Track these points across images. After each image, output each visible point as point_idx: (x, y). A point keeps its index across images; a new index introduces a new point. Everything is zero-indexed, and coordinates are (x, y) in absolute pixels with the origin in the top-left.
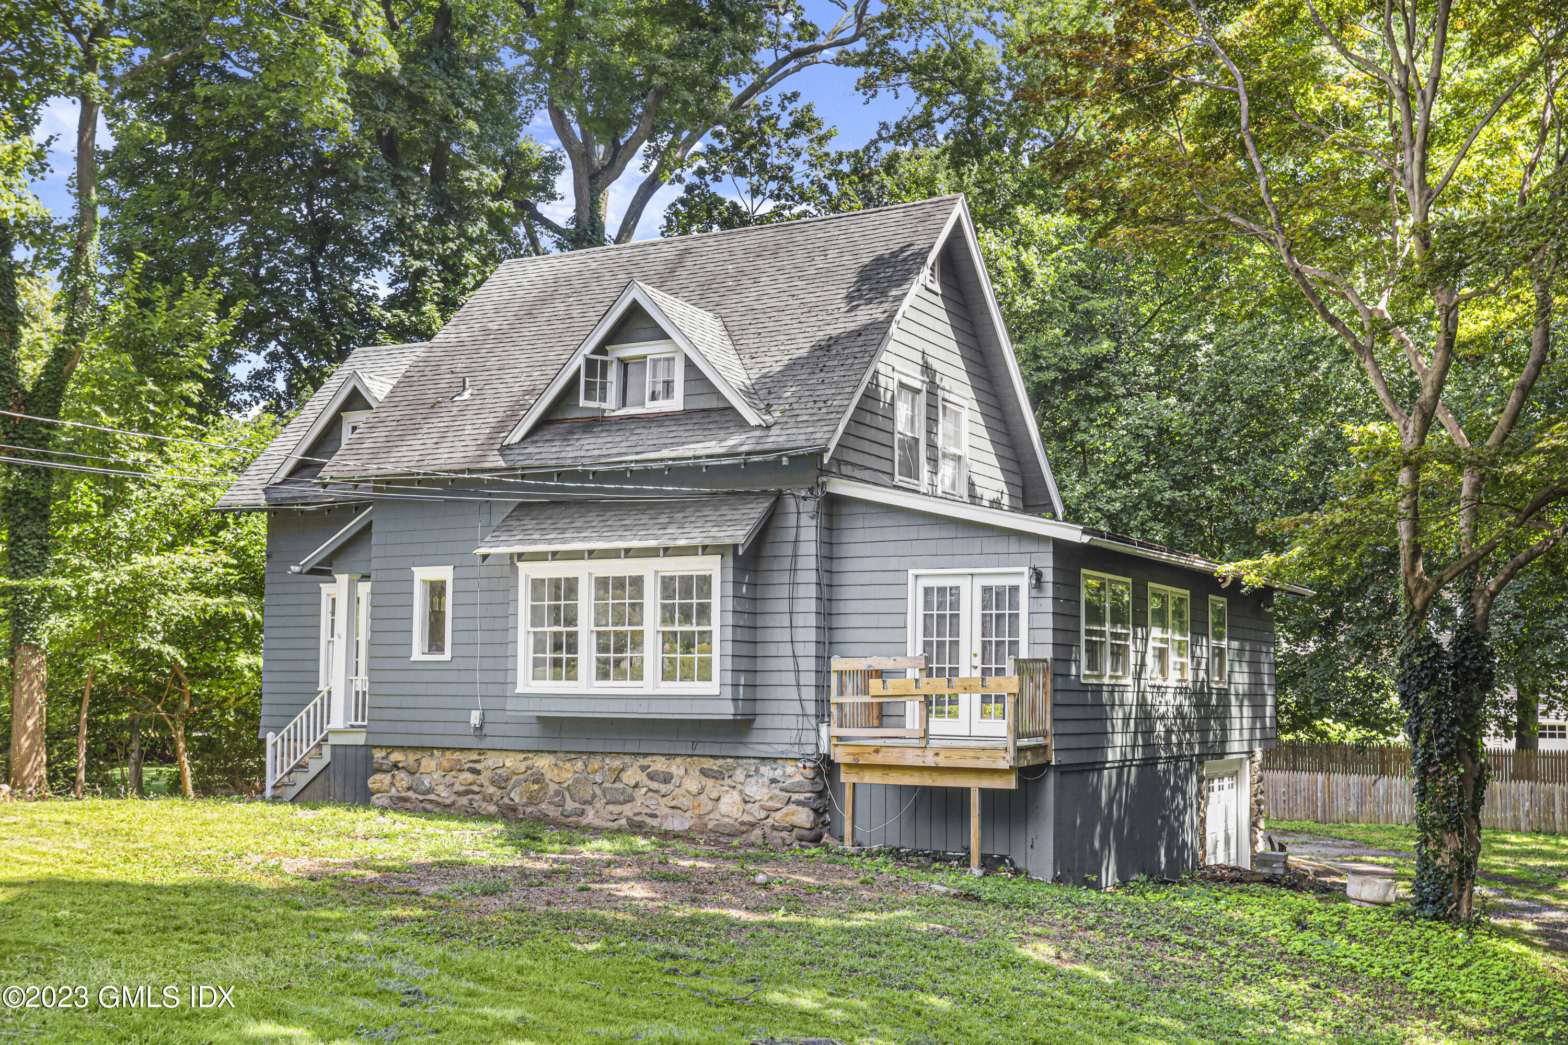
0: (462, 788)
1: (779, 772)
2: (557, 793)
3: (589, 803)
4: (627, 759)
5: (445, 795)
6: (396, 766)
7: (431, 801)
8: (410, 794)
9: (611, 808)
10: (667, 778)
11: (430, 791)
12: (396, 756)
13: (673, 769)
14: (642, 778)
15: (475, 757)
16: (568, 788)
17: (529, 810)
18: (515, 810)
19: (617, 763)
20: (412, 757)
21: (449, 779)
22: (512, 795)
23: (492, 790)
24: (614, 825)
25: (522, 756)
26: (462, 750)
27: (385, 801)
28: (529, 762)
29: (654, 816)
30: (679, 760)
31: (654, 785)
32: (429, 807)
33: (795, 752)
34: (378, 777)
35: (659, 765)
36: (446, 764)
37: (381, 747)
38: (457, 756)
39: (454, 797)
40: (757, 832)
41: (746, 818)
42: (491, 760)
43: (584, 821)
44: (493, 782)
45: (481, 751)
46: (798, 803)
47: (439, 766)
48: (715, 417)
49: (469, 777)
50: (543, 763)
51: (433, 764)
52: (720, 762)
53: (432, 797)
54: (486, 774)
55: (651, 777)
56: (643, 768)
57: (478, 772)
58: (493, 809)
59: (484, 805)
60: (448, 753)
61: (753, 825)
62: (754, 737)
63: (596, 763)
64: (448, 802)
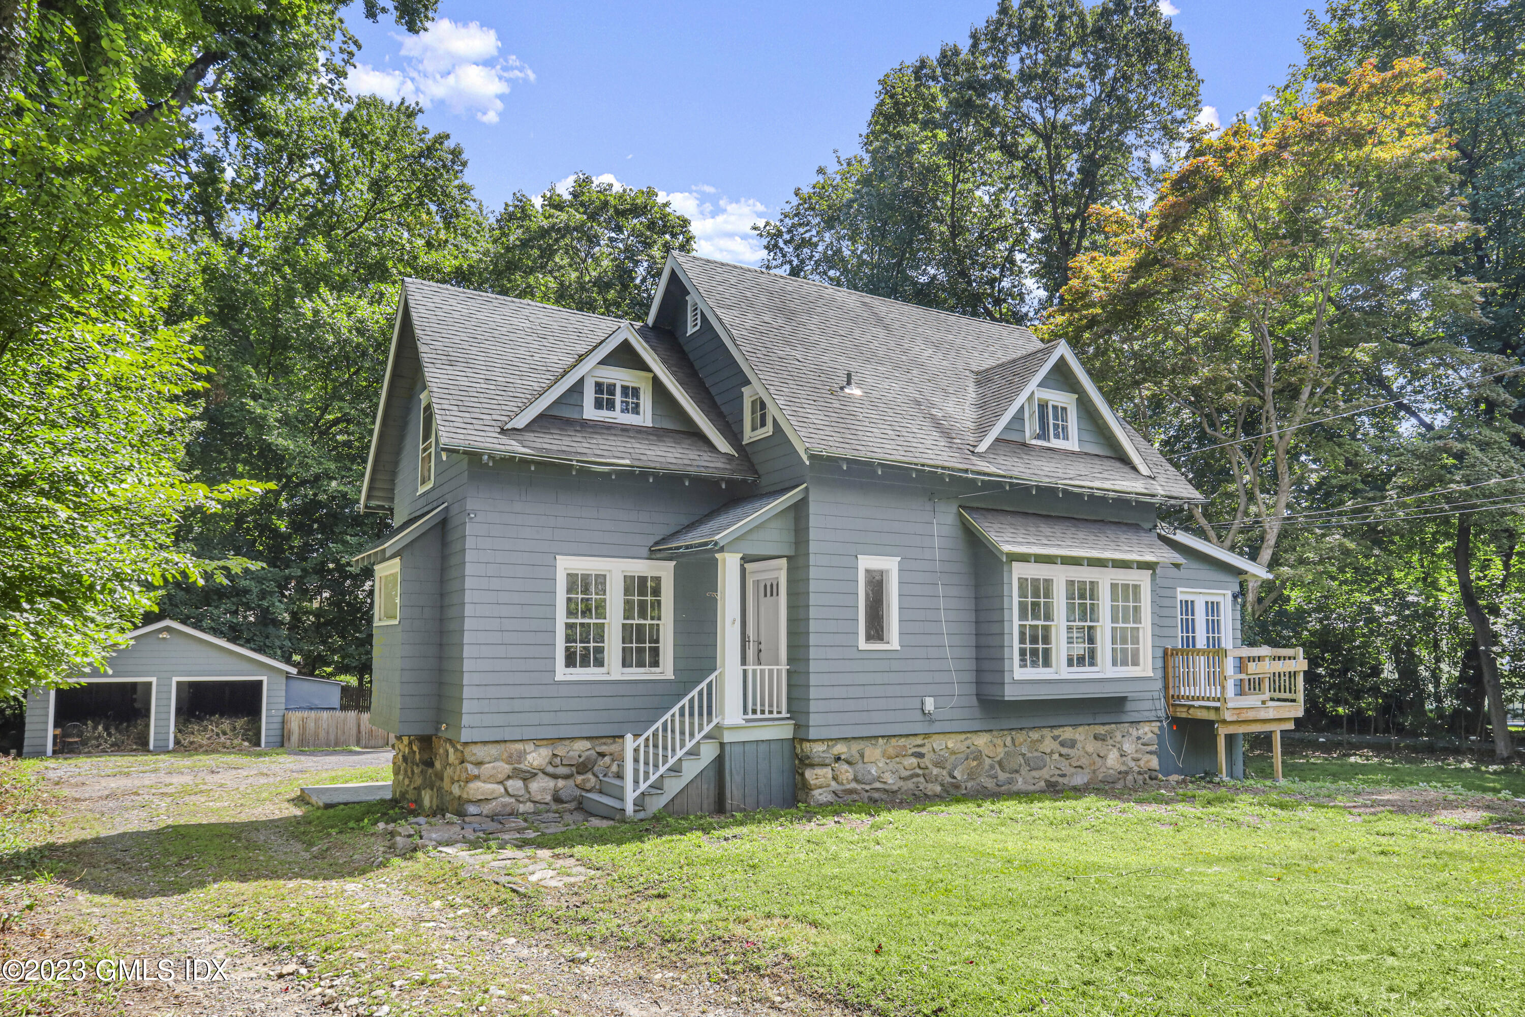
0: (908, 773)
1: (1141, 732)
2: (992, 767)
3: (1017, 771)
4: (1046, 732)
5: (890, 780)
6: (838, 759)
7: (877, 790)
8: (854, 785)
9: (1034, 773)
10: (1072, 744)
11: (878, 779)
12: (840, 749)
13: (1077, 736)
14: (1055, 745)
15: (919, 741)
16: (1000, 763)
17: (969, 785)
18: (957, 787)
19: (1035, 735)
20: (855, 747)
21: (892, 765)
22: (956, 773)
23: (935, 771)
24: (1037, 787)
25: (963, 736)
26: (907, 736)
27: (830, 798)
28: (969, 742)
29: (1064, 776)
30: (1081, 729)
31: (1064, 751)
32: (876, 795)
33: (1152, 715)
34: (819, 771)
35: (1067, 733)
36: (891, 751)
37: (823, 740)
38: (902, 741)
39: (901, 783)
40: (1130, 777)
41: (1123, 768)
42: (938, 743)
43: (1015, 788)
44: (937, 765)
45: (927, 735)
46: (1150, 753)
47: (884, 754)
48: (1097, 461)
49: (914, 761)
50: (981, 741)
51: (878, 752)
52: (1107, 727)
53: (878, 785)
54: (929, 756)
55: (1062, 744)
56: (1055, 738)
57: (920, 755)
58: (938, 789)
59: (930, 786)
60: (893, 741)
61: (1127, 773)
62: (1129, 706)
63: (1020, 737)
64: (895, 788)
